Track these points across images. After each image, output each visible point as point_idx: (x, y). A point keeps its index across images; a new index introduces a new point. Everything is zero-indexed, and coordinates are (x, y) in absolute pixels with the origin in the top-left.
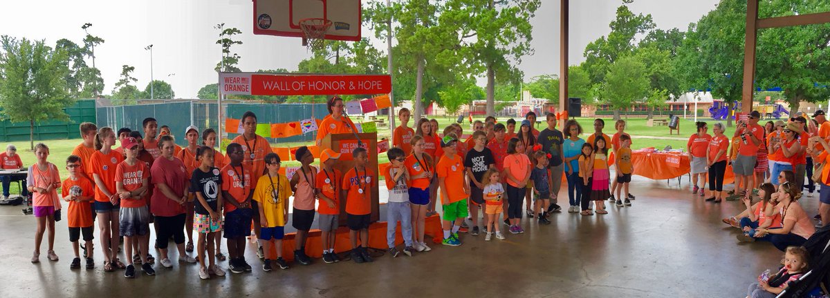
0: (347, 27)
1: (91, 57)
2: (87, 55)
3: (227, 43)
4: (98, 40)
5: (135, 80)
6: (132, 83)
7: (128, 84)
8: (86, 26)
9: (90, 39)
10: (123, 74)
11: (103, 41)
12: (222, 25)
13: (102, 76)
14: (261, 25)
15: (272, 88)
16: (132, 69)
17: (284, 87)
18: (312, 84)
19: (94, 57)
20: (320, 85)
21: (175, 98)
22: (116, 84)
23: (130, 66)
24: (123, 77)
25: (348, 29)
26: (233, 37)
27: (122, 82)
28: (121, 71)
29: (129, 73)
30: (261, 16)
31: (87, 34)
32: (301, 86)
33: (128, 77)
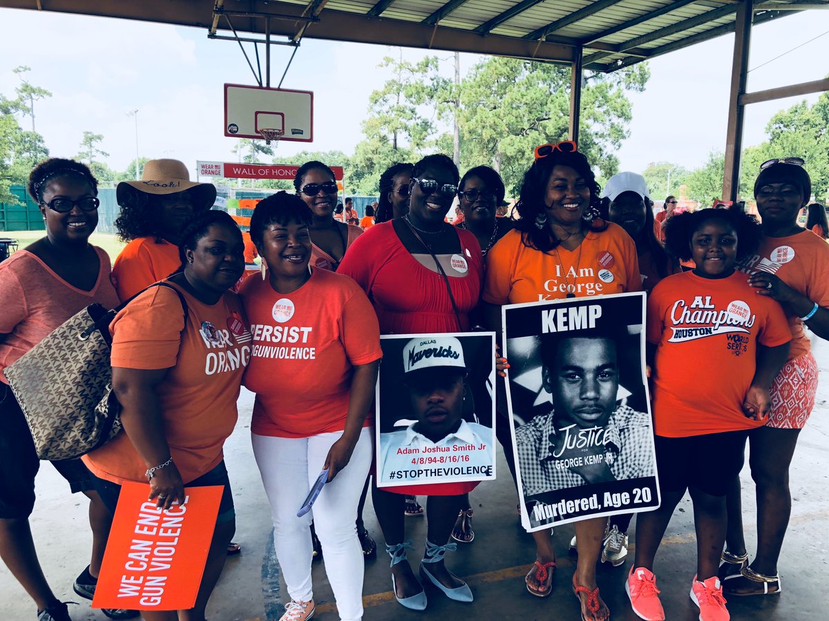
0: (301, 132)
1: (27, 115)
2: (20, 112)
4: (41, 92)
7: (93, 159)
8: (21, 69)
9: (28, 90)
11: (50, 95)
14: (230, 131)
15: (241, 172)
16: (99, 138)
17: (251, 172)
18: (275, 171)
19: (33, 117)
20: (281, 172)
23: (96, 134)
25: (302, 134)
28: (82, 138)
30: (231, 125)
31: (21, 82)
32: (266, 172)
33: (93, 150)
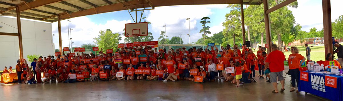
3: (204, 22)
5: (167, 36)
6: (165, 38)
10: (162, 34)
12: (189, 19)
13: (153, 35)
21: (184, 44)
22: (159, 38)
24: (162, 35)
26: (207, 20)
27: (161, 37)
29: (164, 34)
